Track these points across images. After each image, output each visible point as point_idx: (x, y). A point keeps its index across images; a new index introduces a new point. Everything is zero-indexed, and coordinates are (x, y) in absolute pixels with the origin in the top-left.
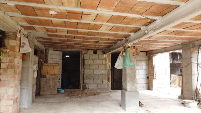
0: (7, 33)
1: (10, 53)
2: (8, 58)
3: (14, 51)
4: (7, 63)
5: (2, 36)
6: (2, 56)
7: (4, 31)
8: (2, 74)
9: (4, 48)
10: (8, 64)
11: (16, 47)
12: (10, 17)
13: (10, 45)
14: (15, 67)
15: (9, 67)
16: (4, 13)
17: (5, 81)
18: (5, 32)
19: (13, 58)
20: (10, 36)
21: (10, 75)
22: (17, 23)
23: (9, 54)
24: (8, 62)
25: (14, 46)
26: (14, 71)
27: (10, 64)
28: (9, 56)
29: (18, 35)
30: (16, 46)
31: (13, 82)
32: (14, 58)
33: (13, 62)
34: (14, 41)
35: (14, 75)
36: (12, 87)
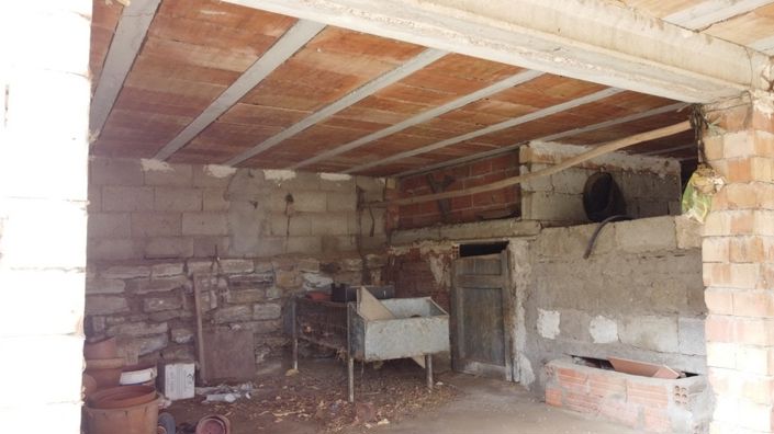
0: (712, 107)
1: (734, 190)
2: (728, 216)
3: (749, 182)
4: (726, 240)
5: (693, 125)
6: (702, 207)
7: (694, 105)
8: (712, 284)
9: (701, 176)
10: (730, 243)
11: (756, 161)
12: (698, 31)
13: (727, 156)
14: (763, 253)
15: (734, 256)
16: (656, 27)
17: (727, 318)
18: (700, 105)
19: (747, 213)
20: (724, 118)
21: (745, 290)
22: (745, 48)
23: (726, 197)
24: (728, 233)
25: (745, 157)
26: (757, 271)
27: (736, 239)
28: (731, 207)
29: (756, 102)
30: (753, 156)
31: (761, 322)
32: (753, 213)
33: (749, 232)
34: (743, 134)
35: (761, 290)
36: (759, 347)
